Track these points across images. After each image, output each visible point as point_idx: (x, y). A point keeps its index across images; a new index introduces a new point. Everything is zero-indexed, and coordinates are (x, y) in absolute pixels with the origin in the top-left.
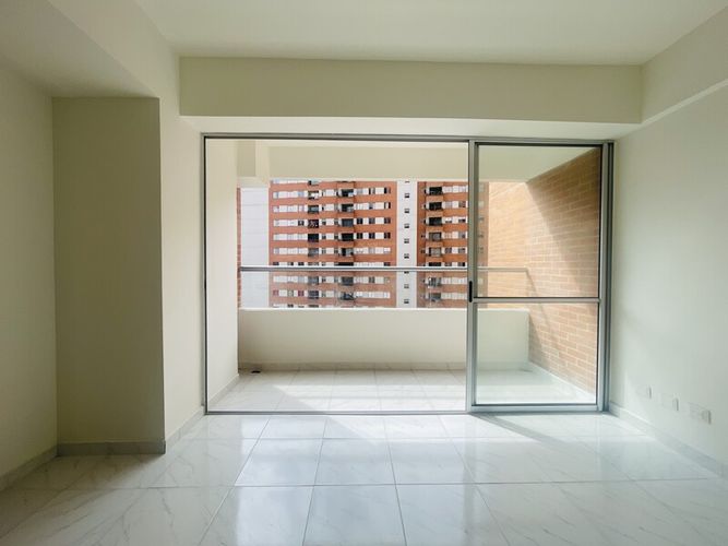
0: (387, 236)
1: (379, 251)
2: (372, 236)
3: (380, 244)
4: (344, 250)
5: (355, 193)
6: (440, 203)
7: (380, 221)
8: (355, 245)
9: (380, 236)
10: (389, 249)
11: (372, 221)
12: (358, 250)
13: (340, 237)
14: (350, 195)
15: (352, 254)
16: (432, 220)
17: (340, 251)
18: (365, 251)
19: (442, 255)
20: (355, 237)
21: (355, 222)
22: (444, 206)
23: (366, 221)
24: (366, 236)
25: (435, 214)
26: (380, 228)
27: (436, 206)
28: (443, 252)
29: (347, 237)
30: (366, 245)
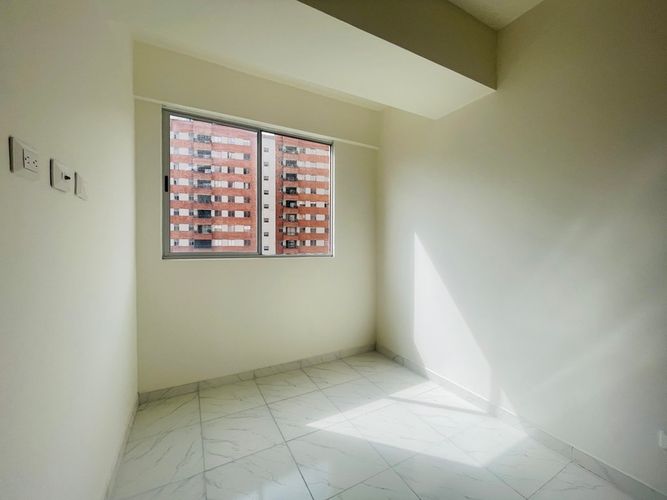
0: (247, 215)
1: (240, 228)
2: (231, 214)
3: (240, 221)
4: (200, 227)
5: (213, 170)
6: (295, 189)
7: (239, 200)
8: (213, 222)
9: (239, 214)
10: (249, 228)
11: (231, 200)
12: (216, 227)
13: (196, 213)
14: (206, 171)
15: (210, 231)
16: (288, 203)
17: (196, 228)
18: (224, 228)
19: (296, 234)
20: (213, 214)
21: (213, 199)
22: (298, 190)
23: (225, 199)
24: (225, 214)
25: (290, 197)
26: (240, 207)
27: (291, 191)
28: (298, 231)
29: (203, 214)
30: (225, 223)
